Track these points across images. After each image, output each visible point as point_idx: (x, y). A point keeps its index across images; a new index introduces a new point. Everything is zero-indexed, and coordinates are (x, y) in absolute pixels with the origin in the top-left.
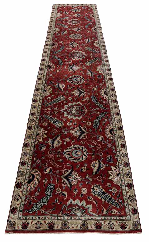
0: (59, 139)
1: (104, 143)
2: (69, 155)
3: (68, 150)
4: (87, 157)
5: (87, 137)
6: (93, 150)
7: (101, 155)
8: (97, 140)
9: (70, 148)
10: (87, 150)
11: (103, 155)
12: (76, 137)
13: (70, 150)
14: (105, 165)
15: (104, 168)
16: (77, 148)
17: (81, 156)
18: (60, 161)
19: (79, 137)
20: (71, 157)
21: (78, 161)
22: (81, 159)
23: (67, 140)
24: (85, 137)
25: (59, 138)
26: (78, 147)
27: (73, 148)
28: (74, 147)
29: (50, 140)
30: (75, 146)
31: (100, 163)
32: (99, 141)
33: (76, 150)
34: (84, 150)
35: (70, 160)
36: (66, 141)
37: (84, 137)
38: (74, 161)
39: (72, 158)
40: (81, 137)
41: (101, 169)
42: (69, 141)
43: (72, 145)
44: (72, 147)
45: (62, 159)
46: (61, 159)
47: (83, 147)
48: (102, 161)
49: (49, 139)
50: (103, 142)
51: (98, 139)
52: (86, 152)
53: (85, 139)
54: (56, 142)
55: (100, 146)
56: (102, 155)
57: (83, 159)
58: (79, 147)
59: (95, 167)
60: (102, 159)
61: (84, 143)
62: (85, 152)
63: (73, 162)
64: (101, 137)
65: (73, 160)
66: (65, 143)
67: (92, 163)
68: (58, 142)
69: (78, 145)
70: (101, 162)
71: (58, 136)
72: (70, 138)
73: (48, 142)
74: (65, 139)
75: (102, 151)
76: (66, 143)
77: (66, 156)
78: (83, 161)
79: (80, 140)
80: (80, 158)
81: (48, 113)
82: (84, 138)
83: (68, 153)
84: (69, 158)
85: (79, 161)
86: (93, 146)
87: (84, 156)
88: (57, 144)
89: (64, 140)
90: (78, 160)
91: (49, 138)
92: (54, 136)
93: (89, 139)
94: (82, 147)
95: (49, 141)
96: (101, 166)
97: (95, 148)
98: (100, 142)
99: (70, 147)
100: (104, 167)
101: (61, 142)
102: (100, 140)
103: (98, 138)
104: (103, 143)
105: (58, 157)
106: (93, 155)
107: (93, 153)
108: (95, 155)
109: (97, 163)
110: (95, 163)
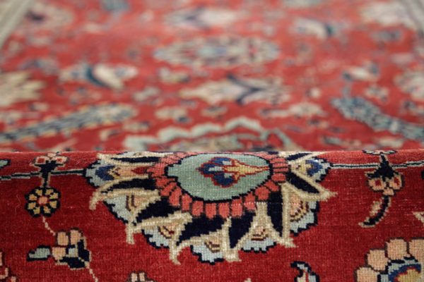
2: (148, 185)
4: (325, 194)
17: (264, 194)
18: (58, 254)
20: (161, 209)
21: (233, 244)
22: (261, 221)
35: (158, 240)
38: (198, 244)
39: (179, 220)
45: (76, 236)
46: (62, 239)
63: (191, 257)
65: (191, 231)
67: (377, 259)
77: (117, 199)
78: (286, 241)
80: (249, 217)
83: (138, 171)
84: (143, 216)
85: (246, 242)
87: (287, 189)
90: (234, 238)
105: (37, 211)
106: (387, 179)
107: (376, 164)
108: (397, 173)
109: (420, 262)
110: (406, 258)
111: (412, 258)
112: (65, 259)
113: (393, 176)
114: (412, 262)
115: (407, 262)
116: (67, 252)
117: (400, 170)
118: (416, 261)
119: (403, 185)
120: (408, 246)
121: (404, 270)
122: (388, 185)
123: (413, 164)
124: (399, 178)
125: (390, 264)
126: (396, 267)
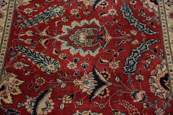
0: (50, 98)
1: (147, 105)
5: (111, 94)
8: (131, 101)
12: (85, 93)
19: (93, 94)
23: (67, 100)
24: (105, 93)
25: (49, 95)
29: (28, 100)
32: (135, 101)
36: (64, 102)
37: (103, 93)
40: (97, 94)
42: (70, 102)
47: (101, 114)
49: (27, 98)
50: (145, 104)
51: (134, 97)
53: (105, 97)
54: (42, 104)
55: (138, 114)
61: (102, 106)
64: (141, 93)
66: (62, 107)
68: (47, 103)
69: (90, 111)
71: (46, 92)
72: (72, 96)
73: (23, 105)
74: (62, 97)
76: (63, 106)
79: (94, 100)
81: (26, 41)
82: (103, 95)
88: (43, 109)
89: (60, 99)
91: (27, 96)
92: (39, 91)
93: (114, 98)
95: (26, 103)
98: (139, 106)
101: (53, 104)
102: (138, 101)
103: (134, 95)
104: (145, 107)
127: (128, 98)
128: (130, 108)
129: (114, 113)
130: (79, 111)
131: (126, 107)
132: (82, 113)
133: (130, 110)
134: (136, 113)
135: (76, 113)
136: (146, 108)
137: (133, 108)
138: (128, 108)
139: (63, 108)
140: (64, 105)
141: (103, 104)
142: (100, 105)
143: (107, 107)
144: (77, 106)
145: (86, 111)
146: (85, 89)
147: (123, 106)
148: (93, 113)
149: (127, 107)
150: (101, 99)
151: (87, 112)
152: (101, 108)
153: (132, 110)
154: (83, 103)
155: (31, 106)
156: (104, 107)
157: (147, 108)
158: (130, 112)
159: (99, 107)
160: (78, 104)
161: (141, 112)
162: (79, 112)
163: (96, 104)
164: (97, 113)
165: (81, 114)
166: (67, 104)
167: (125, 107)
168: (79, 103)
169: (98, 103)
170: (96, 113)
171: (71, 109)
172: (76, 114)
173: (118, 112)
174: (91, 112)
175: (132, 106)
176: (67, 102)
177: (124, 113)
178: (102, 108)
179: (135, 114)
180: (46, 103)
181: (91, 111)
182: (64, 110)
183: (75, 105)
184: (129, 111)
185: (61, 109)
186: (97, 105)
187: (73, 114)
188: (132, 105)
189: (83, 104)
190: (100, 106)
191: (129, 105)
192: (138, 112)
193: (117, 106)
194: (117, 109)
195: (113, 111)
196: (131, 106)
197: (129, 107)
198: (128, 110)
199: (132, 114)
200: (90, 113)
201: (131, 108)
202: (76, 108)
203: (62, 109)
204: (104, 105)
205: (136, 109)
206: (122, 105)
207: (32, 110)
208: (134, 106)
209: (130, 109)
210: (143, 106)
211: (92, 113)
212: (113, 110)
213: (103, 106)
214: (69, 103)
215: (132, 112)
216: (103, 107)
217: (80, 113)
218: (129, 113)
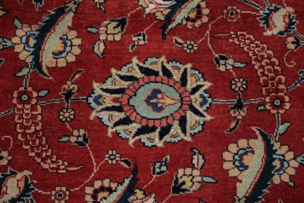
0: (70, 28)
1: (297, 42)
2: (119, 109)
3: (114, 83)
4: (208, 118)
5: (211, 17)
6: (239, 85)
7: (277, 108)
8: (257, 32)
9: (124, 72)
10: (207, 85)
11: (288, 106)
12: (152, 16)
13: (125, 84)
14: (299, 159)
15: (291, 177)
16: (156, 74)
17: (178, 116)
18: (73, 139)
19: (169, 18)
20: (126, 121)
21: (161, 139)
22: (176, 128)
23: (110, 31)
24: (199, 15)
25: (68, 19)
26: (164, 68)
27: (138, 74)
28: (141, 68)
29: (20, 33)
30: (147, 65)
31: (269, 151)
32: (268, 33)
33: (154, 86)
34: (190, 86)
35: (123, 135)
36: (103, 37)
37: (193, 15)
38: (144, 138)
39: (135, 127)
40: (179, 18)
41: (276, 180)
42: (118, 38)
43: (135, 60)
44: (134, 67)
45: (82, 132)
46: (76, 133)
47: (189, 66)
48: (284, 139)
49: (16, 28)
50: (291, 39)
51: (267, 22)
52: (201, 91)
53: (198, 24)
54: (53, 43)
55: (273, 64)
56: (281, 106)
57: (184, 131)
58: (169, 66)
59: (246, 167)
60: (282, 128)
62: (197, 95)
63: (139, 144)
64: (282, 12)
65: (140, 132)
66: (99, 48)
67: (233, 148)
68: (64, 40)
69: (163, 59)
70: (276, 146)
71: (61, 12)
72: (122, 23)
73: (9, 44)
74: (98, 25)
75: (282, 87)
76: (102, 47)
77: (104, 116)
78: (188, 138)
79: (174, 32)
80: (169, 127)
82: (194, 21)
83: (115, 100)
84: (116, 124)
85: (167, 138)
86: (238, 65)
87: (190, 115)
88: (56, 55)
89: (94, 30)
90: (161, 136)
91: (17, 22)
92: (43, 11)
93: (220, 26)
94: (183, 67)
95: (15, 40)
96: (276, 163)
97: (248, 73)
98: (277, 44)
99: (125, 69)
100: (292, 172)
101: (78, 42)
102: (275, 32)
103: (267, 18)
104: (291, 46)
105: (64, 120)
106: (239, 110)
107: (235, 100)
108: (245, 107)
109: (255, 150)
110: (247, 148)
111: (250, 147)
112: (76, 142)
113: (242, 108)
114: (250, 149)
115: (248, 150)
116: (78, 139)
117: (247, 105)
118: (252, 149)
119: (247, 114)
120: (248, 142)
121: (246, 153)
122: (239, 114)
123: (253, 101)
124: (245, 109)
125: (239, 150)
126: (242, 152)
127: (251, 25)
128: (256, 51)
129: (218, 63)
130: (139, 59)
131: (245, 49)
132: (144, 63)
133: (255, 54)
134: (269, 61)
135: (131, 63)
136: (293, 50)
137: (263, 49)
138: (251, 50)
139: (102, 51)
140: (105, 44)
141: (192, 43)
142: (186, 45)
143: (203, 49)
144: (133, 47)
145: (154, 59)
146: (152, 6)
147: (240, 44)
148: (170, 63)
149: (249, 49)
150: (188, 29)
151: (156, 60)
152: (188, 51)
153: (261, 53)
154: (148, 40)
155: (29, 46)
156: (195, 48)
157: (295, 49)
158: (256, 60)
159: (185, 49)
160: (136, 43)
161: (280, 58)
162: (137, 61)
163: (176, 42)
164: (180, 63)
165: (142, 67)
166: (111, 42)
167: (243, 47)
168: (139, 39)
169: (183, 39)
170: (178, 63)
171: (121, 53)
172: (130, 65)
173: (227, 59)
174: (165, 61)
175: (261, 45)
176: (110, 38)
177: (242, 63)
178: (192, 51)
179: (266, 63)
180: (61, 38)
181: (166, 58)
182: (104, 57)
183: (130, 43)
184: (254, 57)
185: (97, 54)
186: (180, 44)
187: (126, 65)
188: (261, 43)
189: (146, 42)
190: (187, 47)
191: (253, 43)
192: (274, 60)
193: (227, 46)
194: (224, 52)
195: (216, 59)
196: (257, 46)
197: (253, 47)
198: (251, 55)
199: (259, 64)
200: (162, 62)
201: (258, 51)
202: (131, 51)
203: (99, 54)
204: (196, 45)
205: (270, 52)
206: (237, 43)
207: (31, 55)
208: (265, 46)
209: (257, 53)
210: (286, 45)
211: (168, 62)
212: (217, 56)
213: (193, 46)
214: (114, 40)
215: (259, 58)
216: (192, 48)
217: (141, 64)
218: (253, 63)
